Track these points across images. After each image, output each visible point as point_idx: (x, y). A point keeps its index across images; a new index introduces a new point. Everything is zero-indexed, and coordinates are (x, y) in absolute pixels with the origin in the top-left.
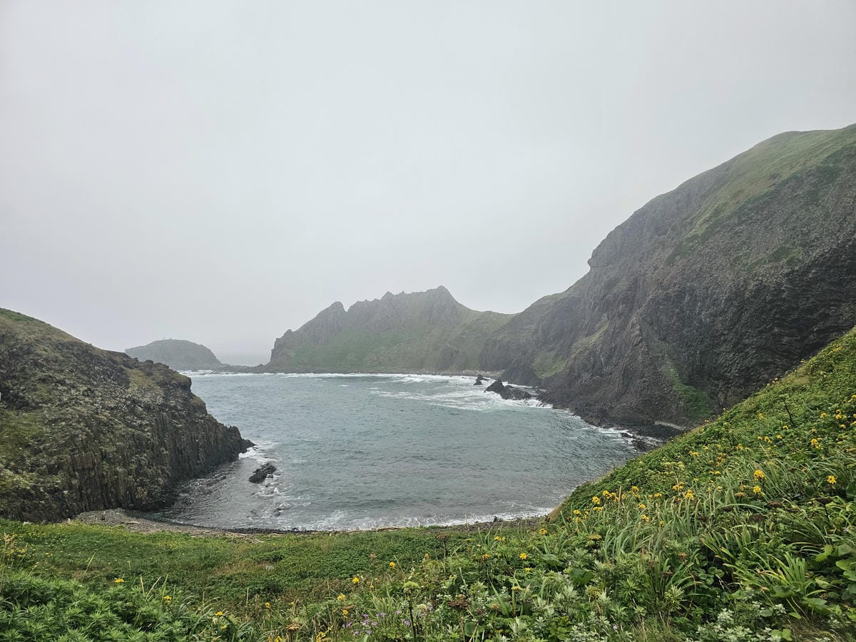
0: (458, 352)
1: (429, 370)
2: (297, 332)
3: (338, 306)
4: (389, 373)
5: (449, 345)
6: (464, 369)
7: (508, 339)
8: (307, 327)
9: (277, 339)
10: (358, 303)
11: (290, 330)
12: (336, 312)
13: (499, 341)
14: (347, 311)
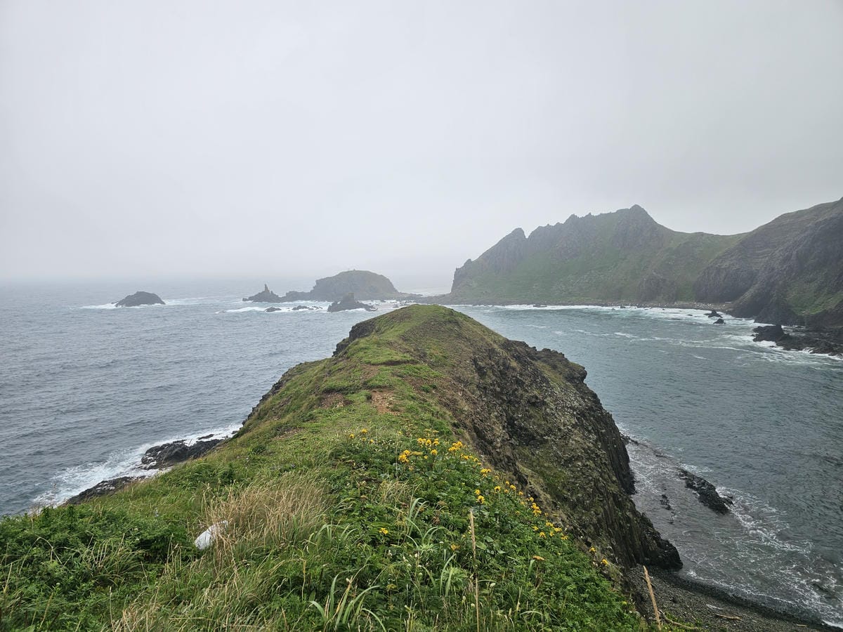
0: (664, 281)
1: (630, 301)
2: (477, 261)
3: (519, 232)
4: (580, 305)
5: (654, 273)
6: (676, 300)
7: (737, 266)
8: (487, 256)
9: (457, 269)
10: (540, 228)
11: (470, 260)
12: (517, 240)
13: (725, 269)
14: (527, 237)
